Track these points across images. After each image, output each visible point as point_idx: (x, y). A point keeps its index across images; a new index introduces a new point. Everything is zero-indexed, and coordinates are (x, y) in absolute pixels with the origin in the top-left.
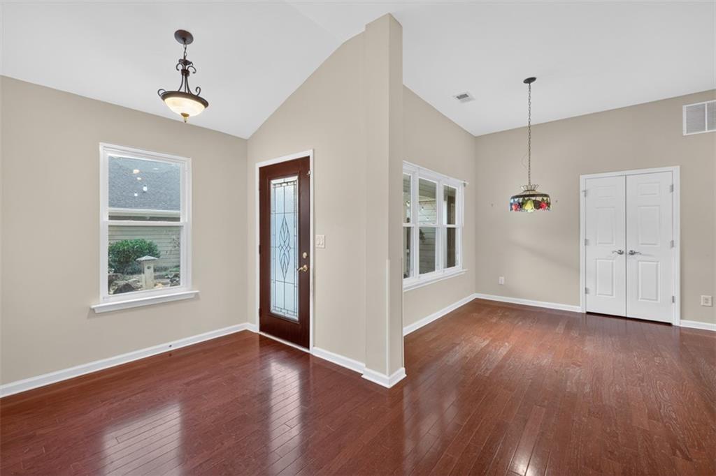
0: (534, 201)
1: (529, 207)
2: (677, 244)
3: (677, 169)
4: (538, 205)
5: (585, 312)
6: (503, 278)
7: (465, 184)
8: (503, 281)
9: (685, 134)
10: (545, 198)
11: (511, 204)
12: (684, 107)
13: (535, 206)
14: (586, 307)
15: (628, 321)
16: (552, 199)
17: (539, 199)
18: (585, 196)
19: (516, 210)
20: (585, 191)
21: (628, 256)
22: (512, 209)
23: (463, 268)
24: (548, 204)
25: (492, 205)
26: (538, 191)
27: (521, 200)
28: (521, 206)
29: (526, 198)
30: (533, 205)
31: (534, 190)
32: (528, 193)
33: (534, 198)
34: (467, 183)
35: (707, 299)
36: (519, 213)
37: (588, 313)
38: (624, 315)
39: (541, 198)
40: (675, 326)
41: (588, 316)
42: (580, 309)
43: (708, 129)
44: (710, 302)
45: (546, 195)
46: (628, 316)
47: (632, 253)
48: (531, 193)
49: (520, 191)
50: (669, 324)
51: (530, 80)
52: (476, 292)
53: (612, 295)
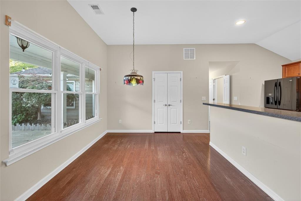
0: (136, 79)
1: (134, 82)
2: (182, 101)
3: (182, 72)
4: (138, 82)
5: (154, 132)
6: (121, 120)
7: (100, 69)
8: (121, 122)
9: (184, 59)
10: (141, 78)
11: (124, 80)
12: (184, 49)
13: (137, 82)
14: (154, 130)
15: (168, 134)
16: (145, 79)
17: (139, 78)
18: (154, 81)
19: (127, 84)
20: (154, 79)
21: (168, 106)
22: (125, 83)
23: (99, 118)
24: (143, 81)
25: (116, 82)
26: (138, 74)
27: (129, 78)
28: (129, 82)
29: (132, 77)
30: (136, 81)
31: (136, 73)
32: (133, 74)
33: (136, 77)
34: (102, 69)
35: (189, 121)
36: (128, 86)
37: (155, 132)
38: (167, 131)
39: (140, 77)
40: (182, 133)
41: (155, 134)
42: (152, 131)
43: (190, 58)
44: (190, 122)
45: (142, 77)
46: (168, 131)
47: (169, 105)
48: (135, 74)
49: (129, 73)
50: (180, 133)
51: (134, 10)
52: (108, 129)
53: (163, 123)
